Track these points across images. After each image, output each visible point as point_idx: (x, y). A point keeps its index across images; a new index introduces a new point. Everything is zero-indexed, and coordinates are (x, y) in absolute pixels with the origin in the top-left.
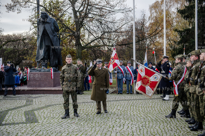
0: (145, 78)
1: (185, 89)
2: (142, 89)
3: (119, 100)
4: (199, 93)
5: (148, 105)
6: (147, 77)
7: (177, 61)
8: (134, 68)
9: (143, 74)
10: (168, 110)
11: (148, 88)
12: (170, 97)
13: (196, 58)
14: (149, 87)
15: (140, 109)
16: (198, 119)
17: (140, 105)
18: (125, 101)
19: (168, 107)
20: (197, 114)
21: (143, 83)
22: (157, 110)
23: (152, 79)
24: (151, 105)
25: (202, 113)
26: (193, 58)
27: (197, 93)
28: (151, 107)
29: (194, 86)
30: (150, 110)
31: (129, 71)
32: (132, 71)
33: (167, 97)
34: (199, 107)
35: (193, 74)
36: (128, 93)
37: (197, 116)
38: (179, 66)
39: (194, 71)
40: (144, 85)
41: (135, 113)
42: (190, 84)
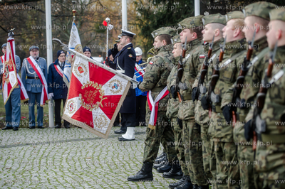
0: (90, 88)
1: (169, 111)
2: (85, 116)
3: (10, 146)
4: (202, 118)
5: (84, 153)
6: (95, 85)
7: (158, 43)
8: (50, 61)
9: (85, 79)
10: (132, 165)
11: (97, 113)
12: (136, 134)
13: (193, 36)
14: (100, 111)
15: (64, 164)
16: (199, 179)
17: (65, 156)
18: (25, 148)
19: (131, 156)
20: (197, 169)
21: (86, 101)
22: (105, 166)
23: (106, 90)
24: (90, 154)
25: (208, 166)
26: (186, 35)
27: (197, 118)
28: (92, 158)
29: (190, 103)
30: (88, 167)
31: (34, 69)
32: (44, 71)
33: (129, 133)
34: (201, 153)
35: (186, 74)
36: (33, 127)
37: (197, 173)
38: (162, 54)
39: (187, 68)
40: (87, 107)
41: (52, 175)
42: (179, 99)
